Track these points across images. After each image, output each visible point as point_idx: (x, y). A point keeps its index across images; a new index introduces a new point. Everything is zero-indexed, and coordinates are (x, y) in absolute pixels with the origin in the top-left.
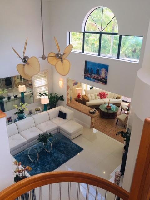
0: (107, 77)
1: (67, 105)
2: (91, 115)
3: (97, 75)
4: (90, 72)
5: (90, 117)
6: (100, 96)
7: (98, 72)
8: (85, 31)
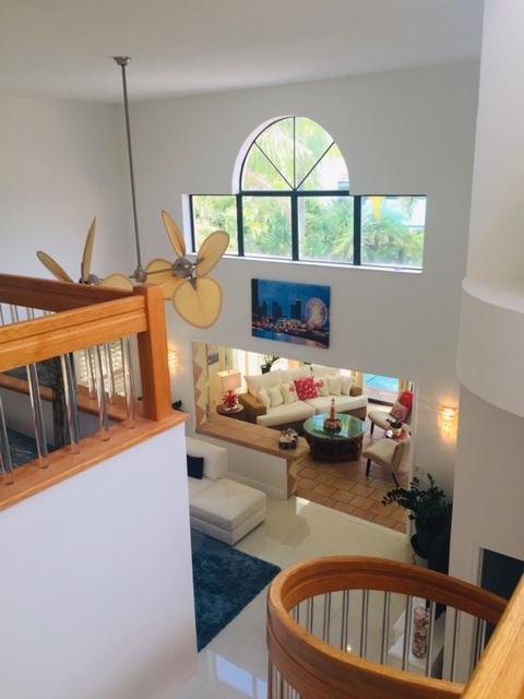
0: (327, 324)
1: (197, 431)
2: (285, 452)
3: (294, 321)
4: (270, 312)
5: (285, 460)
6: (298, 392)
7: (297, 312)
8: (243, 189)
